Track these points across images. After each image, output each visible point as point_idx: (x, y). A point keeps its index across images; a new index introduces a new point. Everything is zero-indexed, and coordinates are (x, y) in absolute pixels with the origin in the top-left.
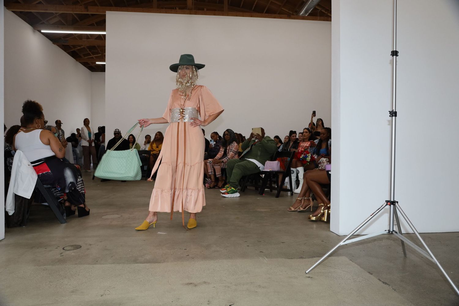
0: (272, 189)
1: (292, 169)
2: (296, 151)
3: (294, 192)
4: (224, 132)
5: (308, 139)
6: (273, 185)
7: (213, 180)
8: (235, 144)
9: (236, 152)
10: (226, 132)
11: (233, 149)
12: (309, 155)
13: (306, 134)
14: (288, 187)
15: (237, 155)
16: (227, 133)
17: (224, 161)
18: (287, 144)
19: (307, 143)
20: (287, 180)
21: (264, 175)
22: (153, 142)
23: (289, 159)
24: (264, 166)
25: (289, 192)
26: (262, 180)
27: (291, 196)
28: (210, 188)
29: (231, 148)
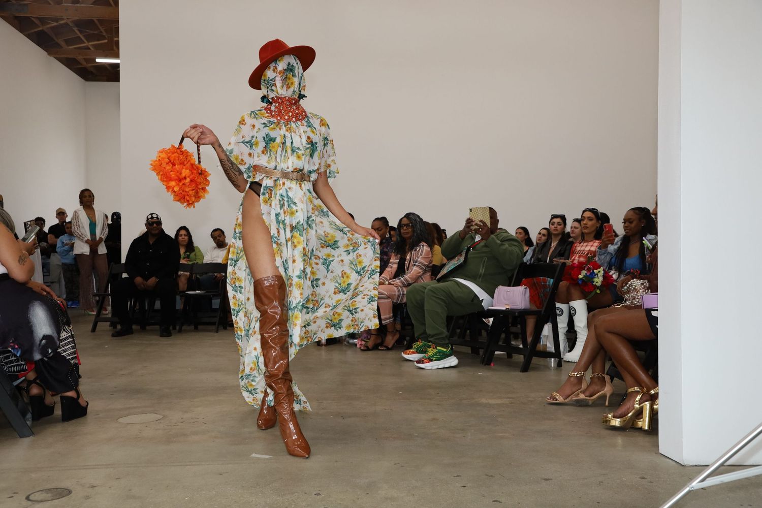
0: (511, 351)
1: (558, 305)
2: (569, 262)
3: (565, 359)
4: (401, 220)
5: (592, 235)
6: (512, 343)
7: (374, 331)
8: (424, 248)
9: (428, 266)
10: (405, 219)
11: (419, 260)
12: (599, 272)
13: (590, 223)
14: (551, 348)
15: (428, 274)
16: (405, 221)
18: (543, 246)
19: (591, 243)
20: (547, 329)
21: (491, 320)
23: (550, 282)
24: (492, 297)
25: (553, 359)
26: (487, 331)
27: (557, 369)
28: (366, 348)
29: (414, 257)
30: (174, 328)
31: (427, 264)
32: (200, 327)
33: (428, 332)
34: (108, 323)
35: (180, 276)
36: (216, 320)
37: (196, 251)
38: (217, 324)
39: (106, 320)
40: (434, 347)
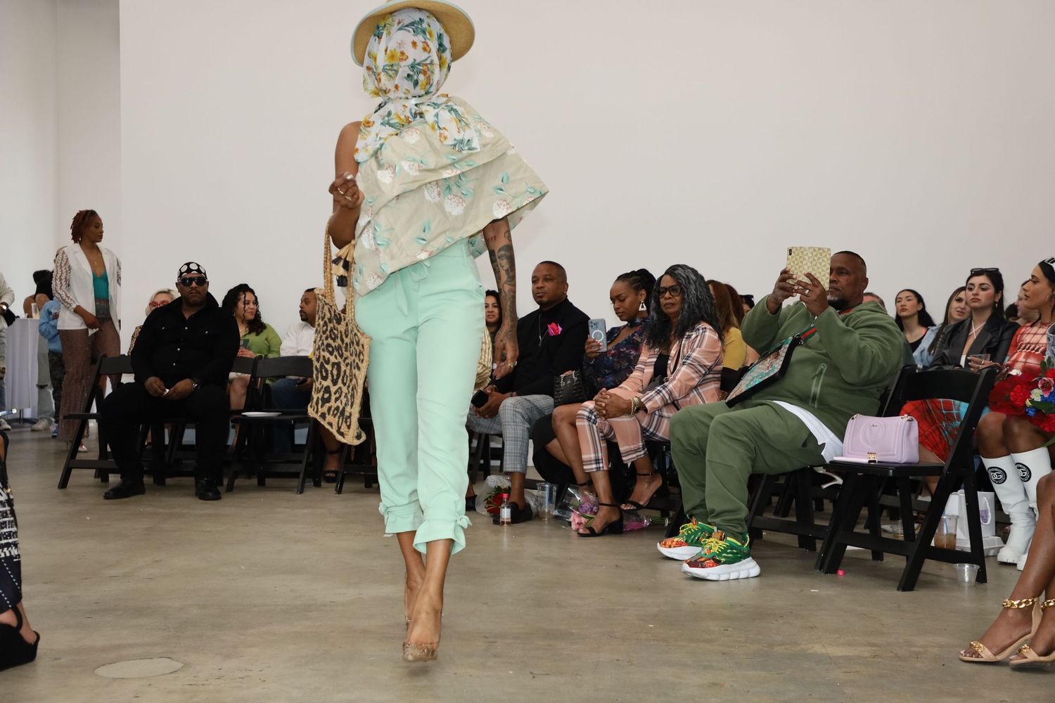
0: (879, 546)
6: (884, 527)
7: (605, 499)
9: (710, 369)
10: (668, 277)
11: (696, 356)
14: (963, 541)
15: (713, 387)
16: (668, 280)
17: (648, 405)
18: (953, 332)
20: (956, 504)
21: (839, 480)
23: (963, 408)
24: (841, 436)
25: (967, 566)
27: (975, 586)
28: (588, 532)
29: (685, 350)
31: (710, 364)
32: (268, 481)
33: (710, 505)
34: (94, 471)
35: (231, 381)
36: (300, 468)
38: (301, 476)
39: (86, 465)
40: (721, 537)
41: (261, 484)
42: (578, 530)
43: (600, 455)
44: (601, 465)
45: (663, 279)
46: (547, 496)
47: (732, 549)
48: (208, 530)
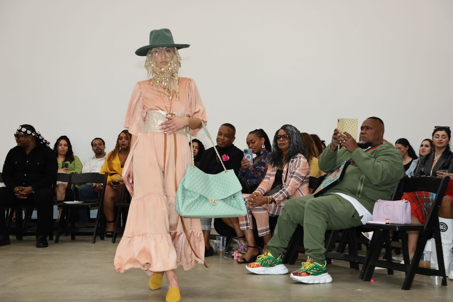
0: (392, 267)
1: (441, 220)
3: (450, 277)
6: (393, 258)
7: (251, 244)
8: (301, 160)
9: (305, 178)
10: (282, 130)
11: (297, 171)
14: (435, 265)
15: (306, 186)
16: (282, 133)
17: (276, 200)
20: (430, 245)
22: (113, 154)
23: (433, 196)
25: (437, 277)
26: (367, 245)
27: (441, 287)
28: (243, 261)
29: (291, 168)
30: (51, 239)
31: (304, 175)
32: (77, 237)
33: (306, 246)
35: (58, 185)
36: (94, 230)
37: (76, 160)
38: (94, 234)
40: (311, 261)
41: (73, 239)
42: (237, 260)
43: (248, 221)
44: (249, 227)
45: (280, 131)
46: (221, 243)
47: (316, 268)
48: (46, 262)
